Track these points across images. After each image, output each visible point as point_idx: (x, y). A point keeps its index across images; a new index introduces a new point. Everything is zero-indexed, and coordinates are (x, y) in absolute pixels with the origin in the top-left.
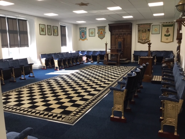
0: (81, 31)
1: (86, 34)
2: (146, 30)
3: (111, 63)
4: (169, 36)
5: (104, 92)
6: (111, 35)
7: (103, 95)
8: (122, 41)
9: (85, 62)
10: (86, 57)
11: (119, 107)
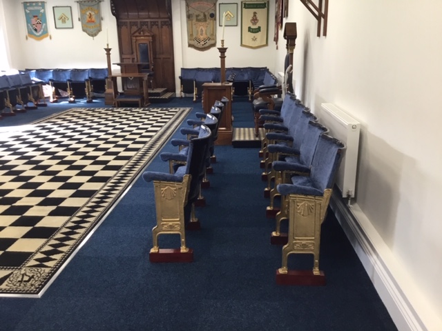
0: (28, 12)
1: (45, 21)
2: (205, 16)
3: (126, 102)
4: (258, 32)
5: (119, 181)
6: (119, 26)
7: (117, 192)
8: (148, 43)
9: (52, 100)
10: (53, 85)
11: (172, 224)
